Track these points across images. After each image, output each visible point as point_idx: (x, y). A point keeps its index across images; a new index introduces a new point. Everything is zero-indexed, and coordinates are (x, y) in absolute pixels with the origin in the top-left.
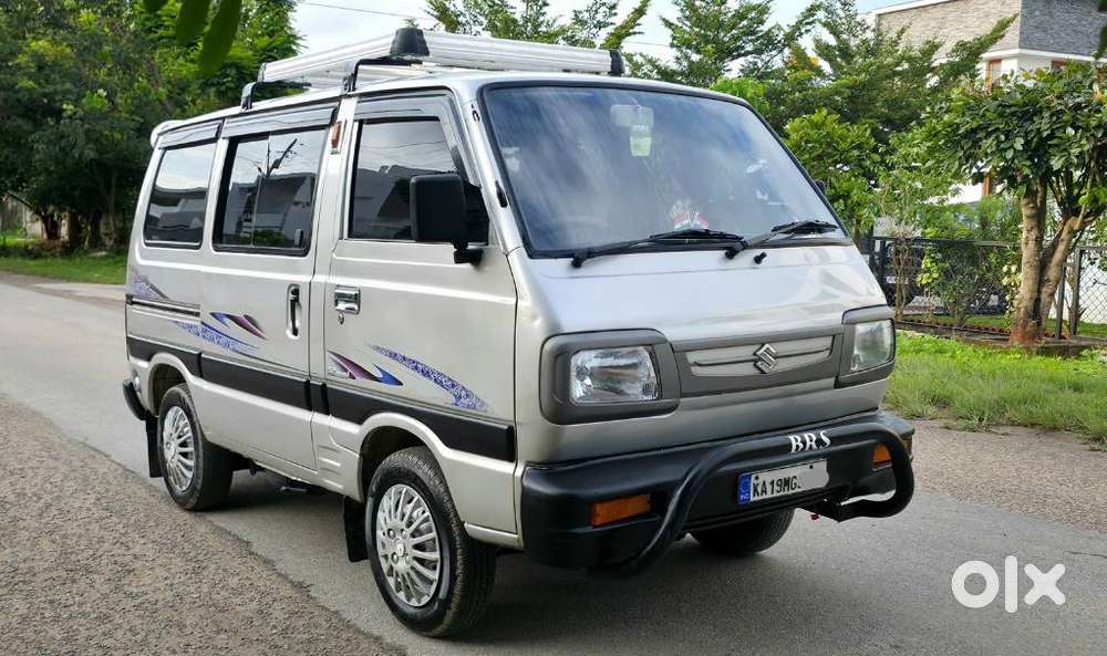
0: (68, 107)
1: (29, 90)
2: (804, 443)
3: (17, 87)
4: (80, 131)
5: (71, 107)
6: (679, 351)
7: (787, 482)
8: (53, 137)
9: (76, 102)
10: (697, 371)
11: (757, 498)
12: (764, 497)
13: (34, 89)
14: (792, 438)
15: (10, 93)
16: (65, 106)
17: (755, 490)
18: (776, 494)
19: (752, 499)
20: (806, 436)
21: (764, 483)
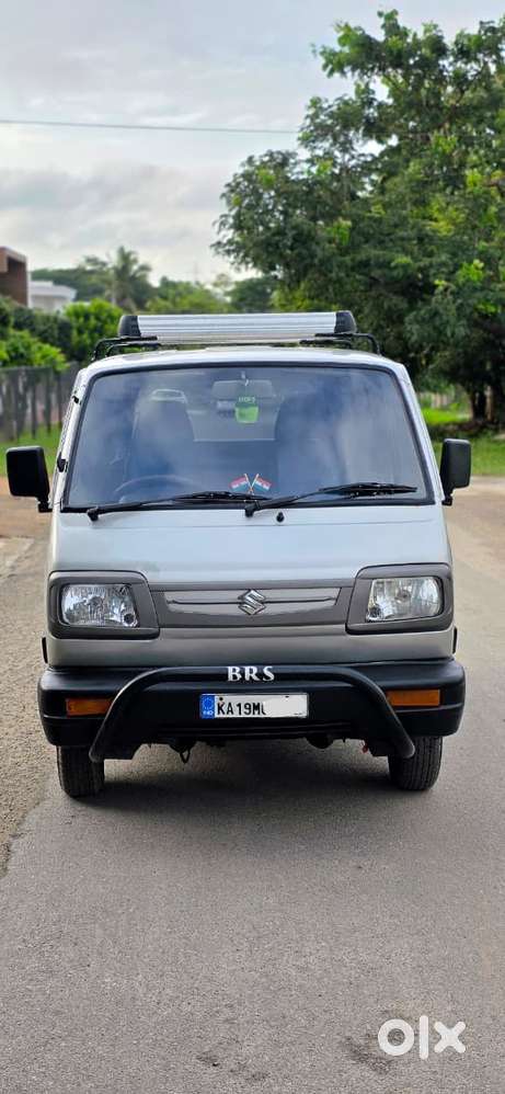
0: (440, 283)
1: (405, 267)
2: (243, 674)
3: (393, 264)
4: (453, 308)
5: (443, 282)
6: (158, 591)
7: (257, 707)
8: (427, 316)
9: (450, 277)
10: (173, 607)
11: (221, 716)
12: (230, 716)
13: (409, 265)
14: (230, 669)
15: (386, 271)
16: (437, 282)
17: (220, 708)
18: (243, 715)
19: (216, 716)
20: (247, 669)
21: (230, 704)
